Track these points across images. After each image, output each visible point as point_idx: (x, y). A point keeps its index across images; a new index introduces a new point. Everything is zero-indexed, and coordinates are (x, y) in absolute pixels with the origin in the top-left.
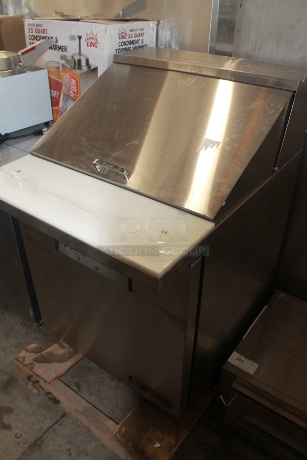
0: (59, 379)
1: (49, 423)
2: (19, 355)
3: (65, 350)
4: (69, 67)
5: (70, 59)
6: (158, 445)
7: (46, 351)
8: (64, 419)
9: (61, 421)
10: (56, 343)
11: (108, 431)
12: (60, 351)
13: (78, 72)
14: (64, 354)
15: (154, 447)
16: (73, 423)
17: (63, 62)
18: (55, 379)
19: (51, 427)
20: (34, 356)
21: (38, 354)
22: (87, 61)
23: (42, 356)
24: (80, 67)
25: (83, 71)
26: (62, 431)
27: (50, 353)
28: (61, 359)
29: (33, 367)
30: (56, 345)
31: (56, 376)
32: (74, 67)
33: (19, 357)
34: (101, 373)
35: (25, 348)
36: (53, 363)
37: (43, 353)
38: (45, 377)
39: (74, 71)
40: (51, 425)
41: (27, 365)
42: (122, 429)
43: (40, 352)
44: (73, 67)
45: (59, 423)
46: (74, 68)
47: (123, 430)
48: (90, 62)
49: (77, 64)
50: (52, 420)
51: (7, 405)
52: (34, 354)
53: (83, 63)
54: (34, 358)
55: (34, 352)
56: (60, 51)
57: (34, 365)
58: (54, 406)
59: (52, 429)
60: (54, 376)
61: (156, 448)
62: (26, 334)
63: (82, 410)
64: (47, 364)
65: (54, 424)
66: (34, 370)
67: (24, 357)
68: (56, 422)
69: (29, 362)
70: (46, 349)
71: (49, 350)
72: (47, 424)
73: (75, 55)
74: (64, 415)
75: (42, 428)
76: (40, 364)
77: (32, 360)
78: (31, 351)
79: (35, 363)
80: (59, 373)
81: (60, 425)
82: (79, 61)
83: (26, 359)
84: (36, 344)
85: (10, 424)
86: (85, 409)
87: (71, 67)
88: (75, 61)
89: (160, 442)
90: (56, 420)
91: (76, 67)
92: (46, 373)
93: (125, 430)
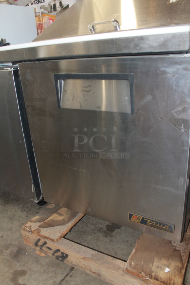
0: (64, 237)
1: (60, 277)
2: (26, 225)
3: (64, 216)
4: (47, 12)
5: (47, 6)
6: (167, 270)
7: (48, 219)
8: (73, 271)
9: (71, 274)
10: (55, 213)
11: (119, 269)
12: (60, 218)
13: (54, 13)
14: (63, 219)
15: (165, 272)
16: (82, 274)
17: (42, 10)
18: (61, 237)
19: (63, 280)
20: (38, 224)
21: (42, 223)
22: (61, 3)
23: (45, 223)
24: (55, 10)
25: (57, 12)
26: (74, 281)
27: (52, 220)
28: (62, 223)
29: (40, 232)
30: (55, 215)
31: (61, 234)
32: (51, 10)
33: (26, 227)
34: (95, 233)
35: (30, 220)
36: (56, 226)
37: (46, 221)
38: (52, 237)
39: (51, 14)
40: (62, 278)
41: (34, 231)
42: (131, 263)
43: (43, 221)
44: (49, 11)
45: (69, 276)
46: (51, 12)
47: (133, 263)
48: (63, 3)
49: (53, 8)
50: (63, 274)
51: (19, 269)
52: (38, 223)
53: (58, 5)
54: (39, 225)
55: (38, 222)
56: (40, 3)
57: (40, 230)
58: (61, 263)
59: (64, 281)
60: (59, 235)
61: (167, 273)
62: (27, 217)
63: (90, 257)
64: (51, 228)
65: (65, 277)
66: (41, 233)
67: (31, 226)
68: (67, 275)
69: (36, 229)
70: (48, 218)
71: (51, 218)
72: (59, 278)
73: (51, 2)
74: (72, 269)
75: (56, 282)
76: (46, 229)
77: (38, 227)
78: (35, 221)
79: (40, 229)
80: (63, 232)
81: (71, 276)
82: (55, 5)
83: (32, 227)
84: (38, 216)
85: (26, 283)
86: (92, 255)
87: (48, 12)
88: (51, 7)
89: (168, 267)
90: (66, 274)
91: (52, 10)
92: (52, 234)
93: (134, 263)
